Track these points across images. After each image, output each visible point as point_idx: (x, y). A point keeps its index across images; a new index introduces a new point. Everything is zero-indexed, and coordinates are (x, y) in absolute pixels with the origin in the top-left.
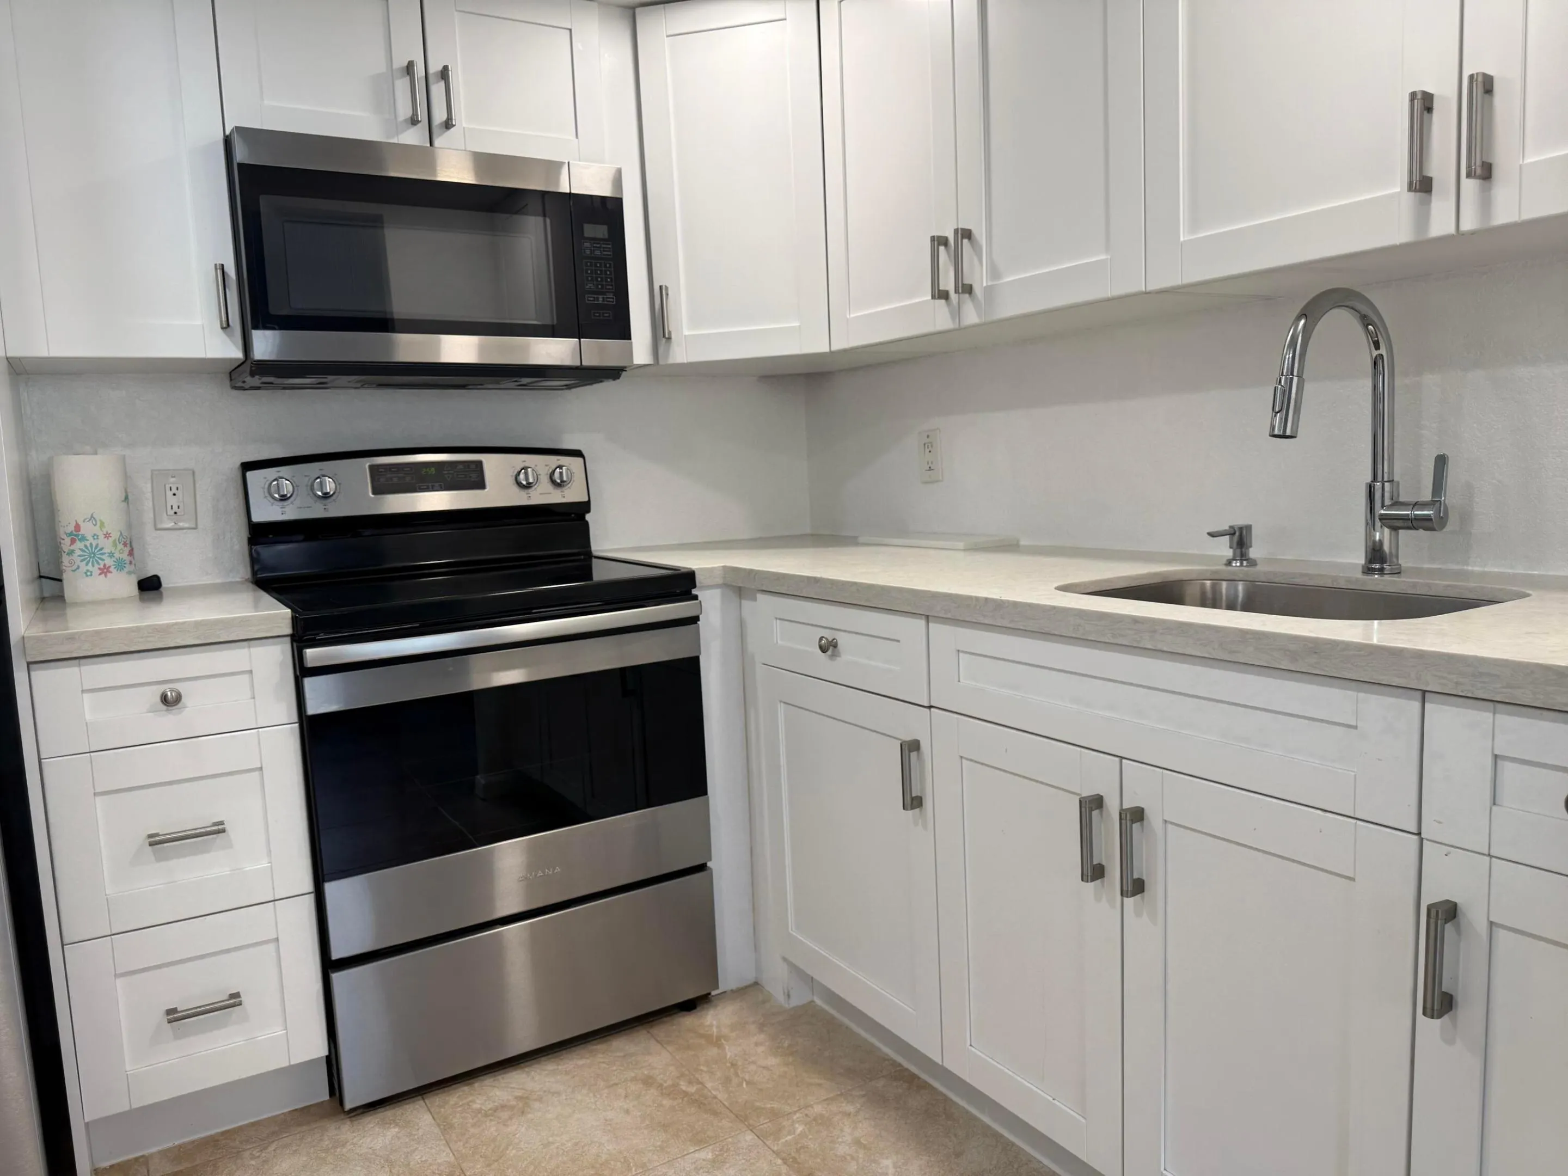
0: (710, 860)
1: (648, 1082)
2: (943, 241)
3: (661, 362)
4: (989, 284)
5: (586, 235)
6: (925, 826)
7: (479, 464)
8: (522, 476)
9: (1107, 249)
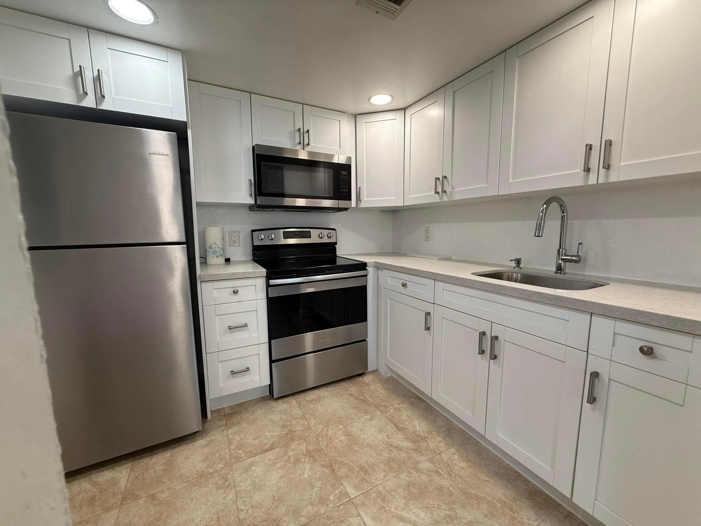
0: (367, 338)
1: (351, 395)
2: (438, 179)
3: (358, 207)
4: (451, 190)
5: (342, 174)
6: (430, 335)
7: (310, 231)
8: (320, 235)
9: (487, 183)
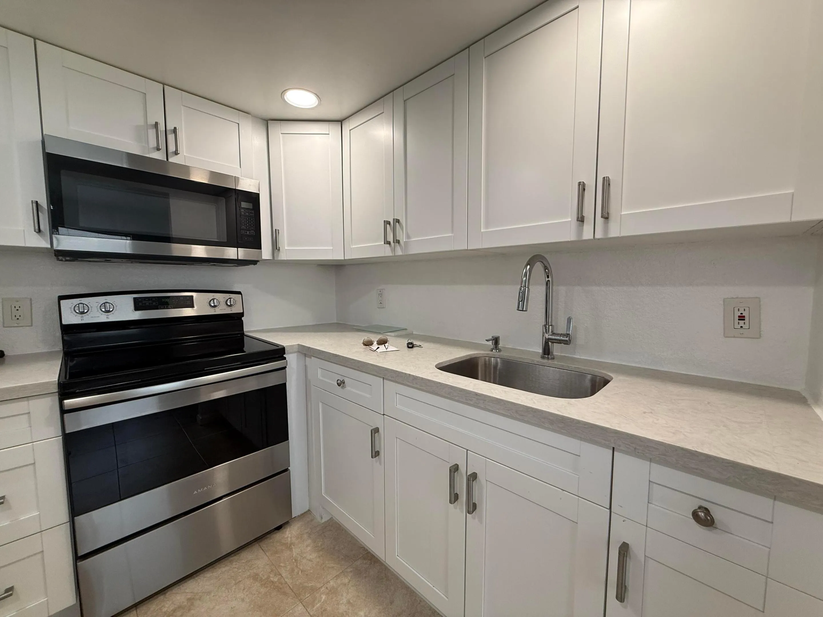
0: (289, 466)
1: (255, 577)
2: (389, 223)
3: (275, 259)
4: (406, 240)
5: (242, 206)
6: (380, 464)
7: (192, 297)
8: (212, 302)
9: (452, 232)
